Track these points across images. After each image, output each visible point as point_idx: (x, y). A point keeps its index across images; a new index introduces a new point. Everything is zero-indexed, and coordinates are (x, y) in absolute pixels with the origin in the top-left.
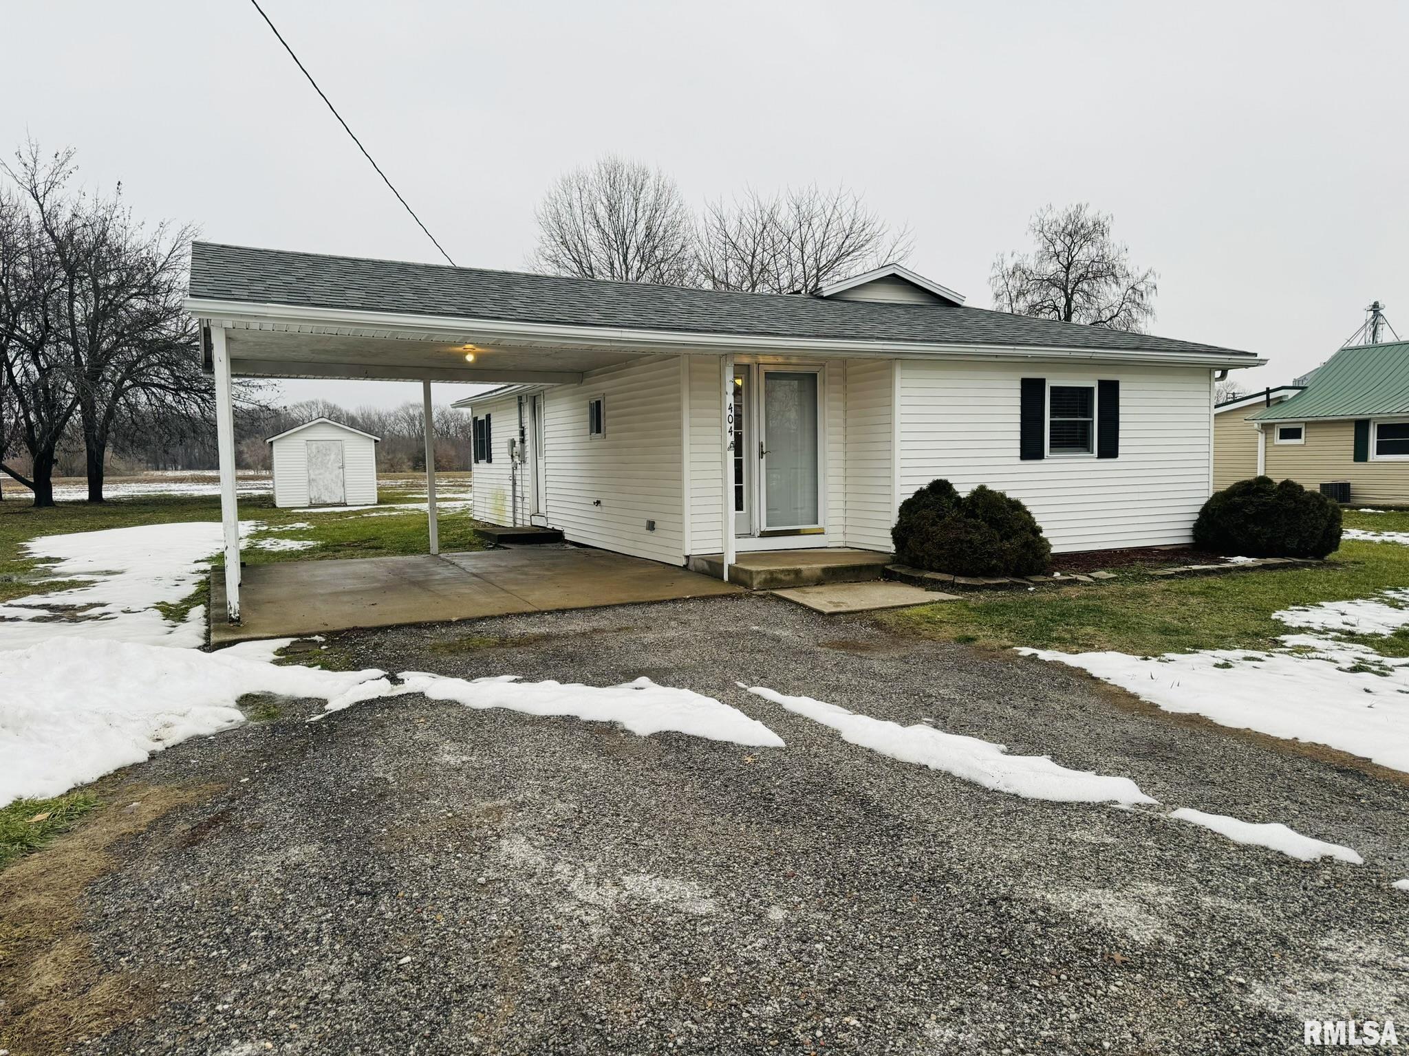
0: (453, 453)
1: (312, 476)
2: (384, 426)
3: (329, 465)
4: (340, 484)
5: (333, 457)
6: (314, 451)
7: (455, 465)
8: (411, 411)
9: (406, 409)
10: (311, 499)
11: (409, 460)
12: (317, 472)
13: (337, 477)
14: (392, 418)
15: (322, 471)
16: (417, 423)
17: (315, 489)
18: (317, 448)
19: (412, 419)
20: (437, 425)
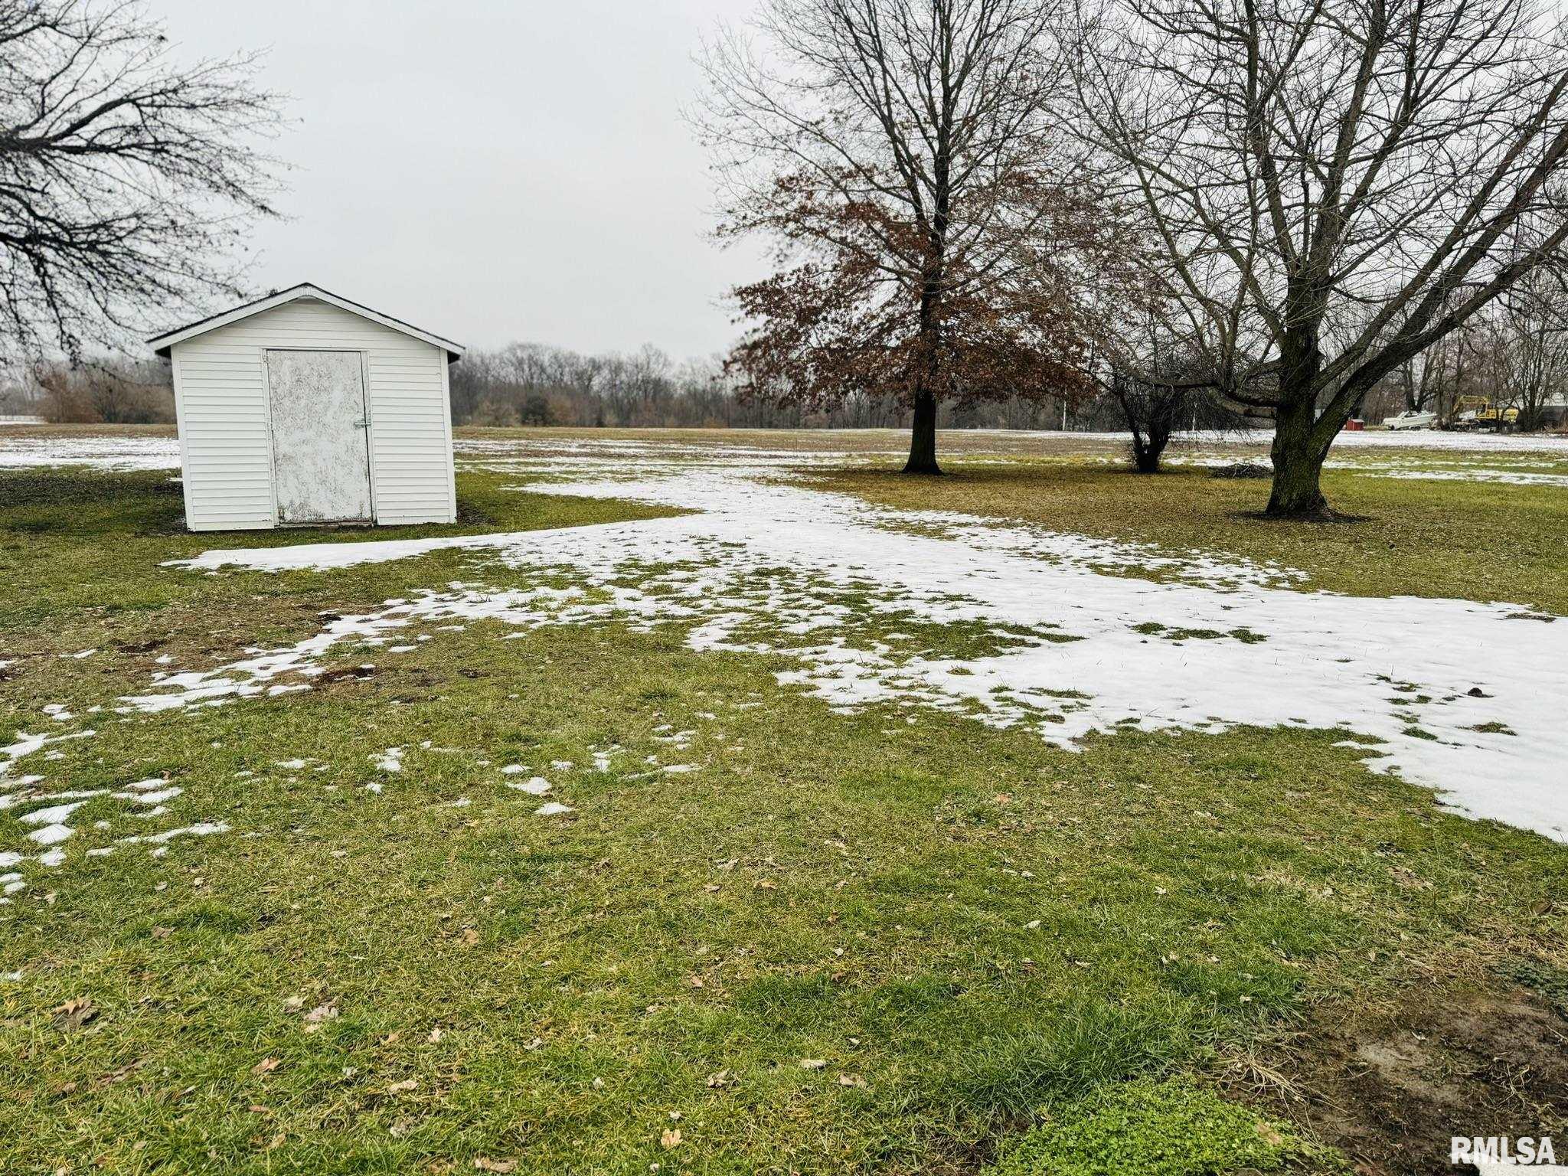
0: (568, 404)
1: (284, 448)
2: (487, 370)
3: (328, 418)
4: (359, 469)
5: (337, 395)
6: (288, 379)
7: (573, 418)
8: (519, 353)
9: (512, 350)
10: (281, 510)
11: (517, 411)
12: (297, 435)
13: (350, 449)
14: (497, 361)
15: (310, 434)
16: (526, 367)
17: (292, 481)
18: (296, 370)
19: (521, 362)
20: (549, 371)
